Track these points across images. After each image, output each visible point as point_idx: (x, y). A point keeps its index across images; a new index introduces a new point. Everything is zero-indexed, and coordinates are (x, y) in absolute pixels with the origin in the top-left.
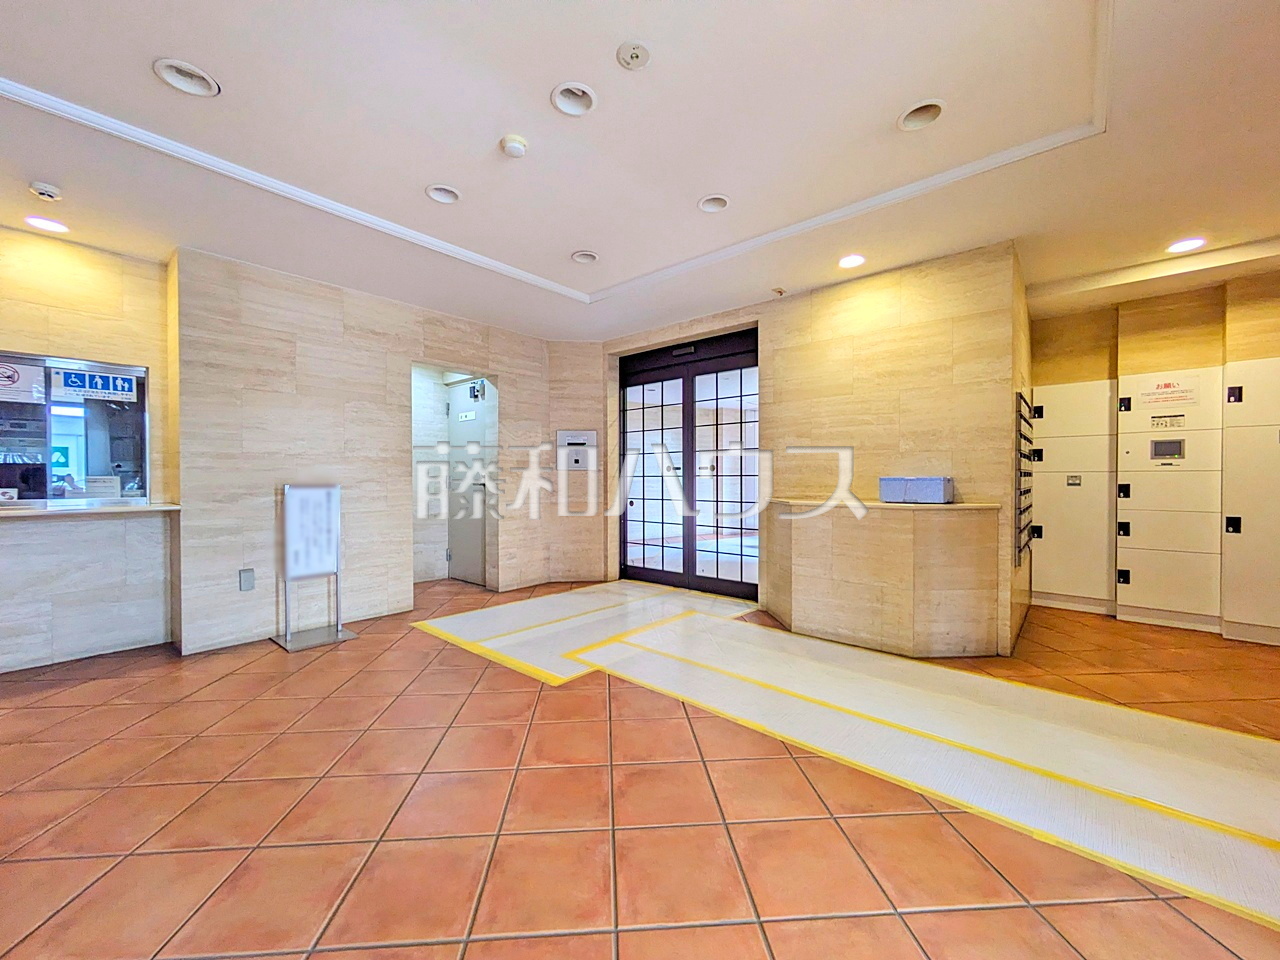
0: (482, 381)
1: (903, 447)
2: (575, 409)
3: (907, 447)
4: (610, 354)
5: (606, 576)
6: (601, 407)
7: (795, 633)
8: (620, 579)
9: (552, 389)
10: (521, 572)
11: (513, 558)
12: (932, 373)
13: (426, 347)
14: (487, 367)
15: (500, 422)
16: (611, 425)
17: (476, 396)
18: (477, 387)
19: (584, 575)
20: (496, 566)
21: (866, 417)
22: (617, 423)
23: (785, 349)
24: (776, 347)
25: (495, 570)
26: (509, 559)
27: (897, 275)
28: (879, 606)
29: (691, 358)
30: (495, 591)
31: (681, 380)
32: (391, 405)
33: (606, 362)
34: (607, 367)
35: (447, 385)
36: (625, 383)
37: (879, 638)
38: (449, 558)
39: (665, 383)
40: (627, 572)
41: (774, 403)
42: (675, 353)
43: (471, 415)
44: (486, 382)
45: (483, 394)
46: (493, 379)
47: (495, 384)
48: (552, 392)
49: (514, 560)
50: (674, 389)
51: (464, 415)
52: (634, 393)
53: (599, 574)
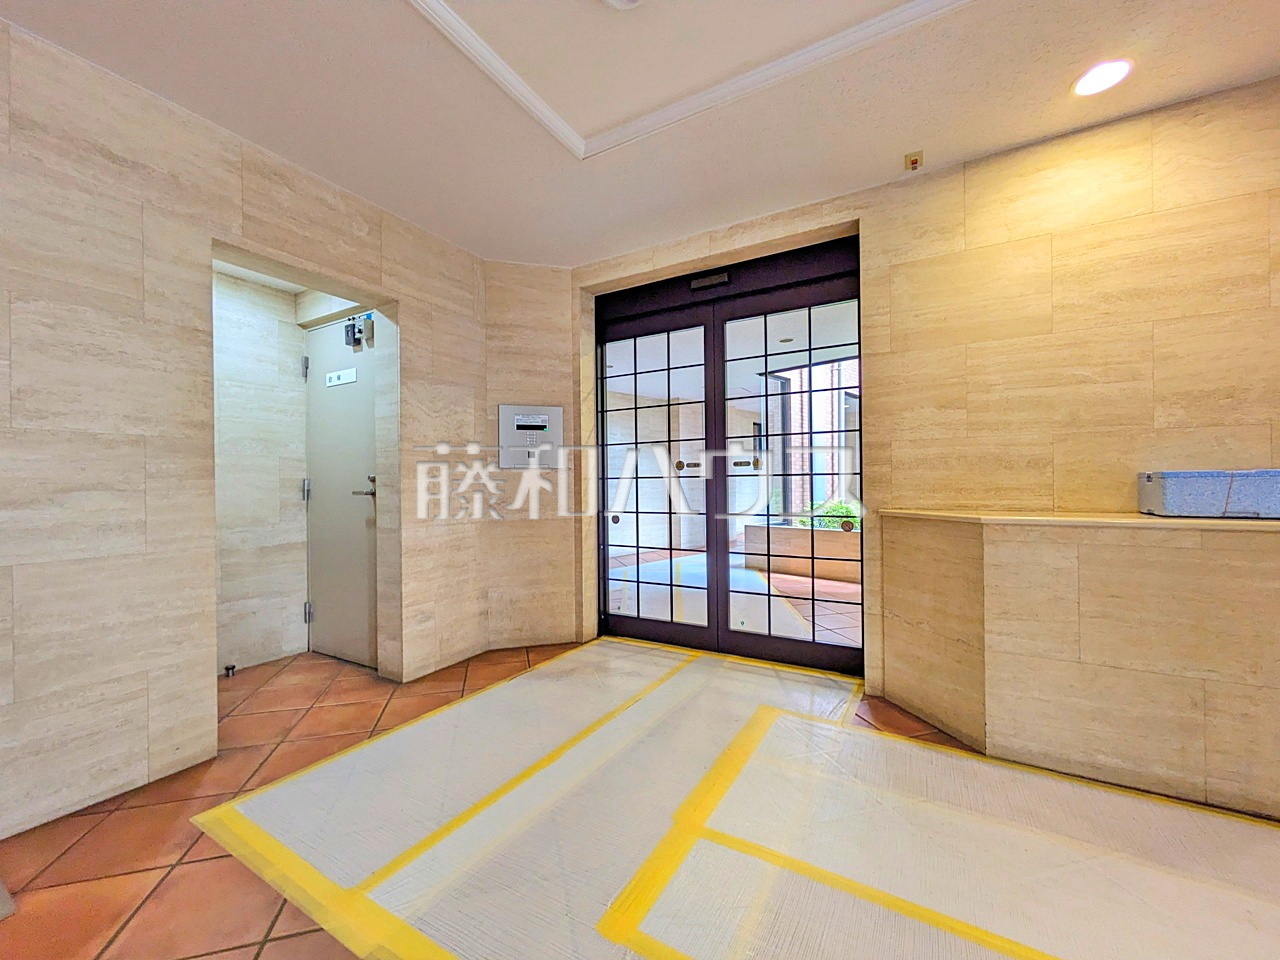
0: (369, 317)
1: (1161, 419)
2: (528, 372)
3: (1171, 419)
4: (582, 289)
5: (579, 633)
6: (569, 370)
7: (993, 757)
8: (600, 634)
9: (489, 338)
10: (442, 640)
11: (428, 618)
12: (1224, 290)
13: (246, 217)
14: (379, 282)
15: (402, 383)
16: (585, 399)
17: (357, 342)
18: (360, 324)
19: (546, 634)
20: (398, 636)
21: (1080, 371)
22: (592, 397)
23: (914, 264)
24: (894, 262)
25: (396, 644)
26: (420, 622)
27: (1143, 126)
28: (1199, 716)
29: (722, 292)
30: (394, 682)
31: (702, 329)
32: (157, 322)
33: (578, 301)
34: (578, 309)
35: (304, 326)
36: (605, 332)
37: (1200, 780)
38: (309, 616)
39: (672, 334)
40: (611, 625)
41: (892, 352)
42: (694, 284)
43: (349, 375)
44: (376, 315)
45: (371, 338)
46: (390, 306)
47: (393, 316)
48: (489, 342)
49: (429, 624)
50: (690, 342)
51: (334, 375)
52: (618, 353)
53: (568, 632)
